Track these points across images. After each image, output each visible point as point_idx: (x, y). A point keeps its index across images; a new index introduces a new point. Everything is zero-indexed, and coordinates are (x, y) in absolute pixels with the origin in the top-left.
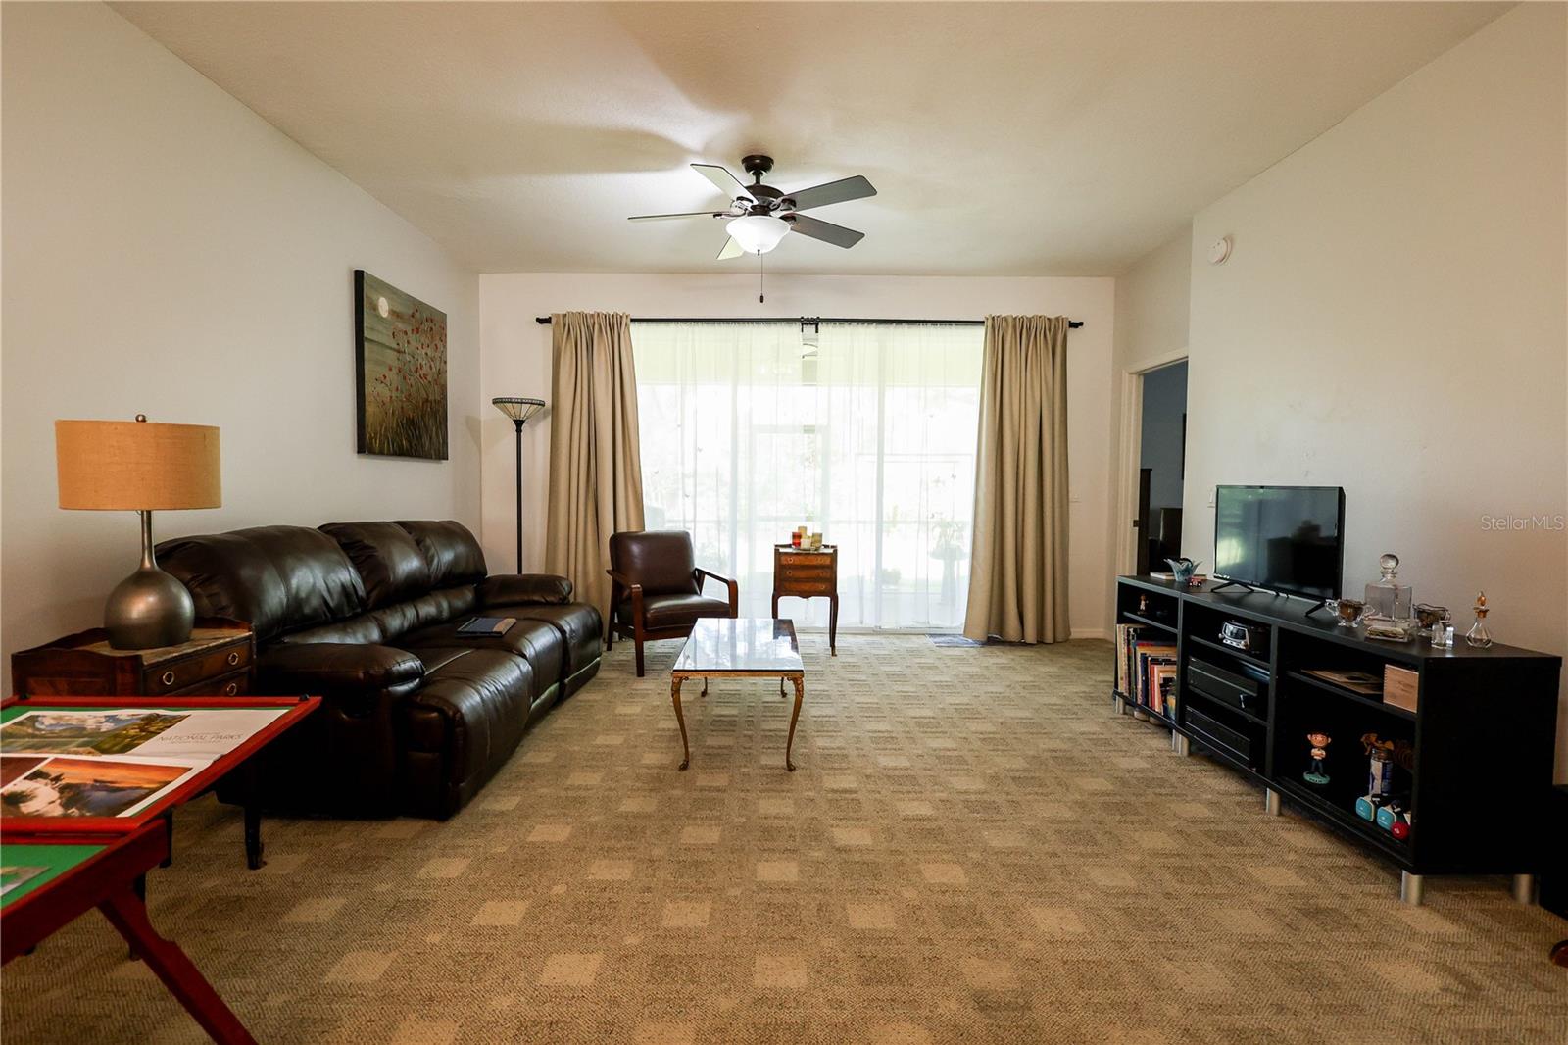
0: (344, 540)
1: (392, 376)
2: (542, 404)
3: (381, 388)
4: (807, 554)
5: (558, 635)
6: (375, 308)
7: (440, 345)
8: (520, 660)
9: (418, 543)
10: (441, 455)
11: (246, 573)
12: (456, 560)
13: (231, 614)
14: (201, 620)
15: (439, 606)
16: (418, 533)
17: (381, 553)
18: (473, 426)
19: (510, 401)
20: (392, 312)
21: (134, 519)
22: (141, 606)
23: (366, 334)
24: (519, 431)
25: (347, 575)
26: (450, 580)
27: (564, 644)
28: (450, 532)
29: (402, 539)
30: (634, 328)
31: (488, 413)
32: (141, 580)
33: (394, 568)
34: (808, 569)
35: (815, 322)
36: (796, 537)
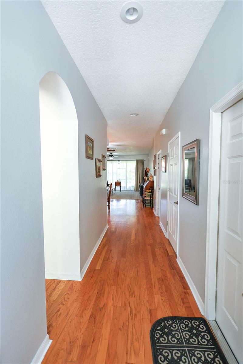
34: (118, 184)
35: (120, 160)
36: (117, 181)
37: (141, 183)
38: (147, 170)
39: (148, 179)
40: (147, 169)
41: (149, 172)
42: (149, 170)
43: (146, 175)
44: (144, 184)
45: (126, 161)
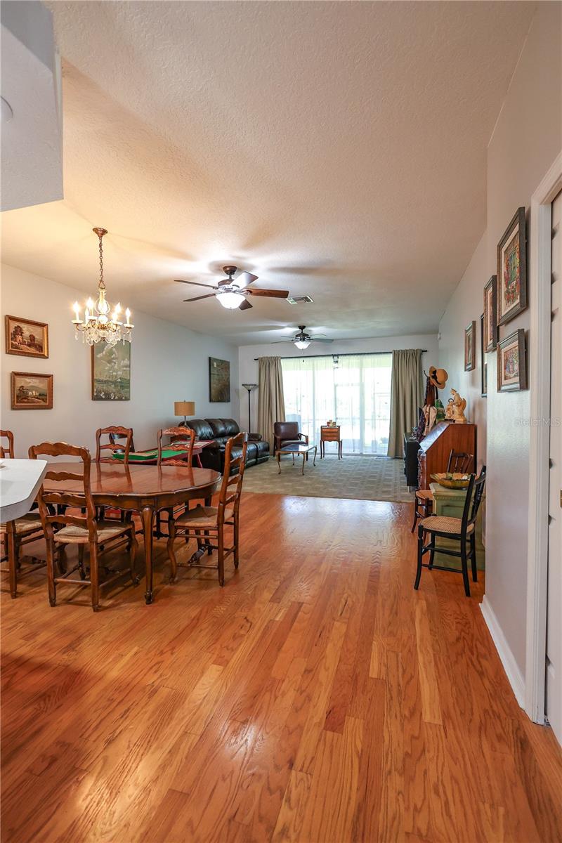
0: (209, 422)
1: (217, 382)
2: (255, 385)
3: (215, 385)
4: (331, 428)
5: (256, 447)
6: (213, 365)
7: (228, 370)
9: (224, 424)
10: (229, 401)
11: (196, 428)
12: (231, 430)
16: (224, 422)
17: (216, 425)
18: (237, 391)
19: (246, 385)
20: (217, 365)
23: (211, 372)
24: (249, 393)
25: (210, 430)
26: (231, 434)
27: (257, 450)
28: (231, 422)
29: (221, 423)
30: (282, 360)
31: (241, 387)
33: (218, 429)
34: (331, 433)
35: (337, 355)
36: (328, 423)
37: (412, 430)
38: (435, 377)
39: (440, 416)
40: (435, 372)
41: (442, 385)
42: (446, 376)
43: (431, 396)
44: (421, 438)
45: (359, 356)
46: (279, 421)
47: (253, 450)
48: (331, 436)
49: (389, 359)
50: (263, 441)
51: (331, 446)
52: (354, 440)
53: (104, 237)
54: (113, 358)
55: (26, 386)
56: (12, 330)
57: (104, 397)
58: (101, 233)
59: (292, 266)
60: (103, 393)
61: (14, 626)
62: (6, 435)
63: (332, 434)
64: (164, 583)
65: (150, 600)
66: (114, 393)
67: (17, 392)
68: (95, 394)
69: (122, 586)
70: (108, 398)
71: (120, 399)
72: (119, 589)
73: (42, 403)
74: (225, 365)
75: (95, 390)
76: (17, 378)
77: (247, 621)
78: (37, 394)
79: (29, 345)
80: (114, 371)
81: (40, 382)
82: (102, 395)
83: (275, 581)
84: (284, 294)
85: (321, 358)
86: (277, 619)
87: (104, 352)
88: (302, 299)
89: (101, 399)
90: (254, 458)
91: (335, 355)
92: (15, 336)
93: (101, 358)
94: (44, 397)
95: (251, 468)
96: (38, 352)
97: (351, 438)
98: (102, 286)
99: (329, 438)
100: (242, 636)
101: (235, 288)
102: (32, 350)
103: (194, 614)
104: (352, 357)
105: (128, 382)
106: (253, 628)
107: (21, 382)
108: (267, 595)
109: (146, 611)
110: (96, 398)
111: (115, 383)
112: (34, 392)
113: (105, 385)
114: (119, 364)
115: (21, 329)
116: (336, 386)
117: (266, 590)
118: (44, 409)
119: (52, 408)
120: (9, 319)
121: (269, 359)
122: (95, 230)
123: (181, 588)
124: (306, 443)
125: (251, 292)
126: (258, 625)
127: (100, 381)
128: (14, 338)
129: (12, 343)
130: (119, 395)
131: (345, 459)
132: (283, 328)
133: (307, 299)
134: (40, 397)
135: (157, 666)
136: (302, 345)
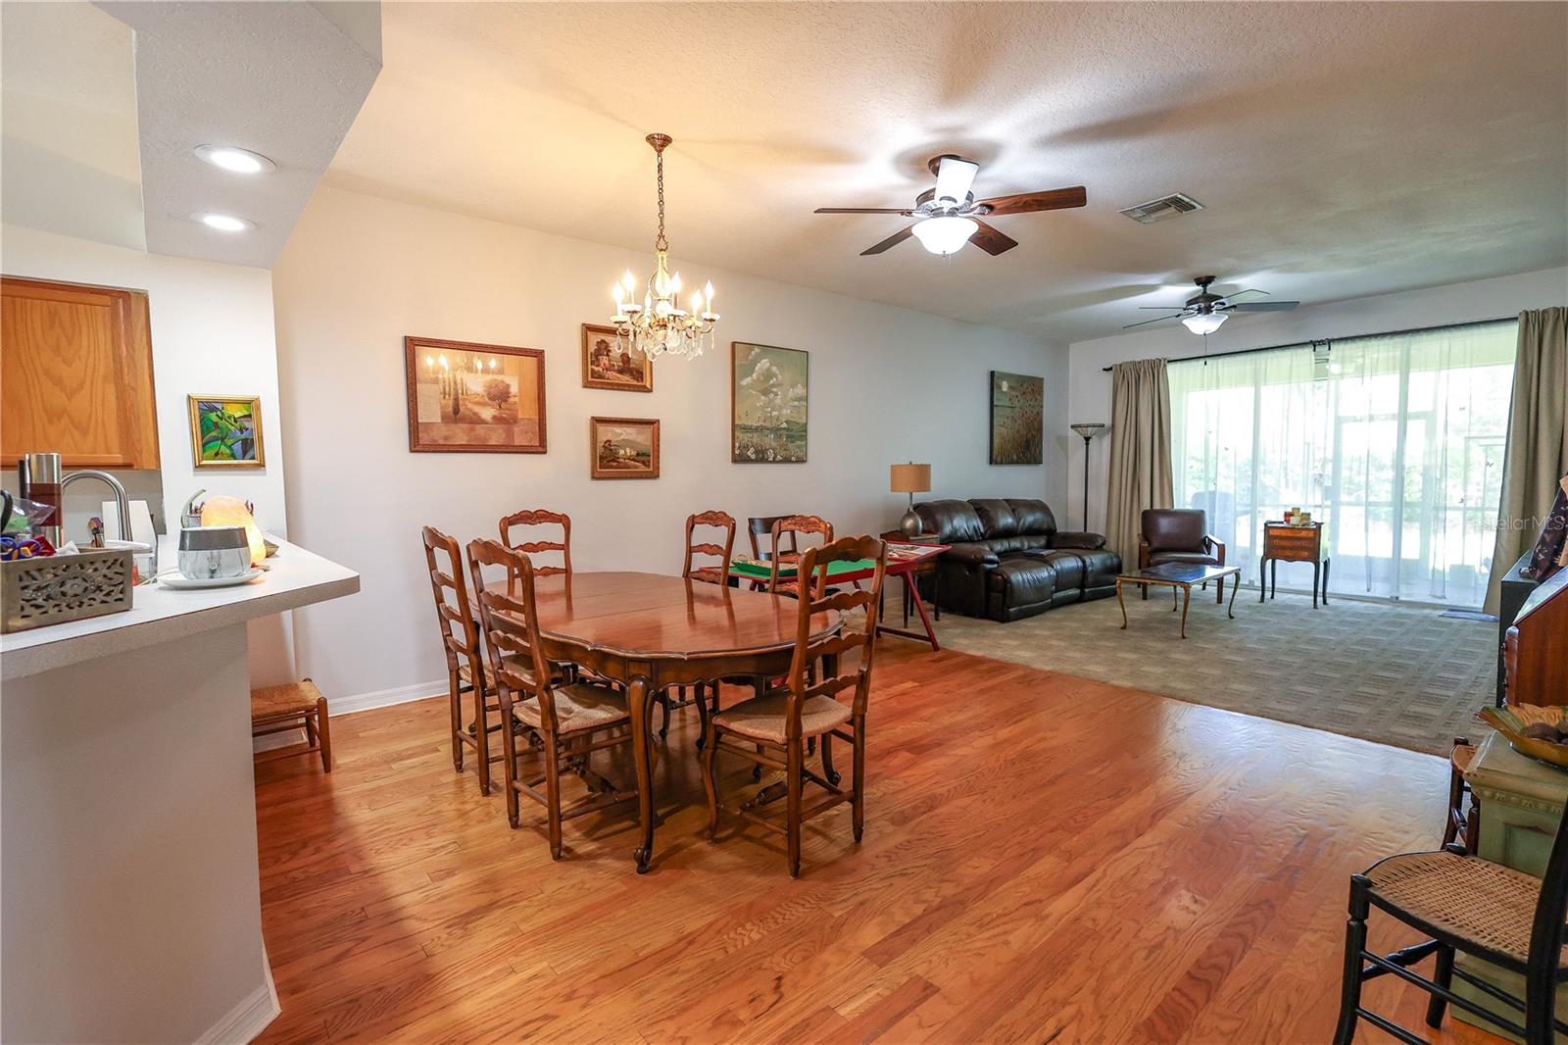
0: (977, 507)
1: (1009, 422)
2: (1102, 426)
3: (1003, 429)
4: (1294, 528)
5: (1080, 564)
6: (1000, 387)
7: (1038, 397)
8: (1049, 568)
9: (1013, 511)
10: (1039, 461)
11: (938, 517)
12: (1035, 521)
13: (933, 530)
14: (924, 532)
15: (1022, 544)
16: (1014, 506)
17: (994, 513)
18: (1062, 442)
19: (1080, 426)
20: (1011, 387)
21: (908, 494)
22: (909, 523)
23: (995, 403)
24: (1087, 444)
25: (977, 523)
26: (1031, 532)
27: (1084, 569)
28: (1037, 507)
29: (1005, 509)
30: (1168, 366)
31: (1069, 433)
32: (909, 515)
33: (998, 521)
34: (1294, 539)
35: (1326, 343)
36: (1288, 515)
45: (1398, 340)
46: (1157, 506)
47: (1071, 571)
48: (1291, 548)
49: (1508, 338)
50: (1107, 552)
51: (1296, 575)
52: (1369, 561)
53: (667, 151)
54: (773, 386)
55: (614, 440)
56: (592, 348)
57: (753, 457)
58: (660, 142)
59: (1091, 119)
60: (752, 450)
61: (442, 847)
62: (560, 521)
63: (1298, 543)
64: (699, 835)
65: (644, 865)
66: (774, 449)
67: (600, 450)
68: (737, 452)
69: (632, 820)
70: (761, 458)
71: (787, 460)
72: (626, 824)
73: (642, 468)
74: (1031, 387)
75: (737, 444)
76: (601, 428)
77: (778, 987)
78: (634, 453)
79: (621, 372)
80: (773, 410)
81: (638, 433)
82: (751, 453)
83: (917, 901)
84: (1074, 197)
85: (1278, 353)
86: (843, 1012)
87: (754, 375)
88: (1166, 204)
89: (748, 460)
90: (1078, 588)
91: (1321, 343)
92: (597, 357)
93: (749, 387)
94: (644, 458)
95: (1062, 609)
96: (635, 383)
97: (1363, 554)
98: (662, 245)
99: (1288, 553)
100: (741, 1023)
101: (947, 206)
102: (626, 379)
103: (692, 926)
104: (1374, 343)
105: (804, 428)
106: (775, 1013)
107: (606, 433)
108: (870, 934)
109: (625, 888)
110: (739, 458)
111: (776, 430)
112: (628, 451)
113: (755, 435)
114: (784, 396)
115: (607, 345)
116: (1339, 422)
117: (880, 918)
118: (646, 478)
119: (658, 476)
120: (589, 329)
121: (1136, 366)
122: (650, 139)
123: (722, 857)
124: (1220, 562)
125: (991, 207)
126: (792, 1008)
127: (746, 429)
128: (596, 361)
129: (593, 370)
130: (783, 453)
131: (1335, 608)
132: (1152, 288)
133: (1180, 205)
134: (640, 458)
135: (540, 1023)
136: (1201, 325)
